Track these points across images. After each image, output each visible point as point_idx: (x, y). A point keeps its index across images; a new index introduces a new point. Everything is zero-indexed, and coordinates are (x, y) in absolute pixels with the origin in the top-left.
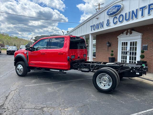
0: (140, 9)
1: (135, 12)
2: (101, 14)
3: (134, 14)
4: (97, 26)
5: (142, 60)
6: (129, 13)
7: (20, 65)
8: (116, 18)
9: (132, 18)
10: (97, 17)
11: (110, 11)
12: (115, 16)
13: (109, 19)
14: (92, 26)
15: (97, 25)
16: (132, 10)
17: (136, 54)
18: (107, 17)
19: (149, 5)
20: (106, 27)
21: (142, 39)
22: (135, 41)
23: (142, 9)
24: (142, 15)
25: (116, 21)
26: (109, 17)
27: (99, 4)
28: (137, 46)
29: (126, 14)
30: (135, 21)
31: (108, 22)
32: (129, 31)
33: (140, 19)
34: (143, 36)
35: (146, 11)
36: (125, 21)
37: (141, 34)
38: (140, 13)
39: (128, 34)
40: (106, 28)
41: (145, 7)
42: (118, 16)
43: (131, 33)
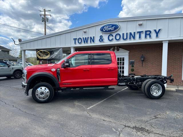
0: (138, 32)
1: (133, 34)
3: (132, 36)
4: (86, 40)
5: (132, 73)
6: (127, 34)
7: (43, 88)
8: (112, 36)
9: (130, 38)
11: (105, 28)
12: (110, 34)
13: (102, 35)
14: (76, 39)
15: (84, 38)
16: (130, 32)
19: (146, 32)
20: (99, 42)
21: (129, 55)
22: (122, 57)
23: (140, 33)
24: (140, 37)
25: (112, 39)
29: (123, 34)
31: (101, 38)
32: (116, 48)
33: (137, 40)
34: (129, 53)
35: (143, 35)
36: (122, 40)
38: (137, 36)
39: (116, 50)
41: (142, 32)
42: (114, 35)
43: (118, 50)
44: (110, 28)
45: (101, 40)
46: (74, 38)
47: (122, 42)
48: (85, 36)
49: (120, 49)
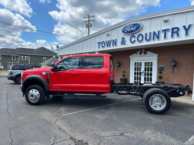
0: (163, 31)
1: (157, 33)
2: (113, 31)
3: (156, 35)
4: (108, 44)
5: (160, 80)
6: (150, 33)
7: (34, 90)
8: (134, 37)
9: (154, 39)
10: (107, 33)
11: (126, 28)
12: (132, 35)
13: (124, 37)
14: (100, 43)
15: (107, 42)
16: (154, 31)
17: (151, 74)
18: (122, 35)
19: (173, 29)
20: (121, 45)
21: (158, 59)
22: (150, 61)
23: (165, 31)
24: (165, 37)
25: (134, 41)
26: (125, 34)
27: (89, 16)
28: (153, 67)
29: (146, 34)
30: (156, 42)
31: (123, 40)
32: (143, 51)
33: (162, 41)
34: (158, 57)
35: (169, 34)
36: (144, 41)
37: (157, 55)
38: (162, 35)
39: (143, 54)
40: (119, 46)
41: (168, 30)
42: (136, 35)
43: (145, 53)
44: (132, 29)
45: (123, 42)
46: (99, 42)
47: (145, 43)
48: (108, 39)
49: (148, 52)
